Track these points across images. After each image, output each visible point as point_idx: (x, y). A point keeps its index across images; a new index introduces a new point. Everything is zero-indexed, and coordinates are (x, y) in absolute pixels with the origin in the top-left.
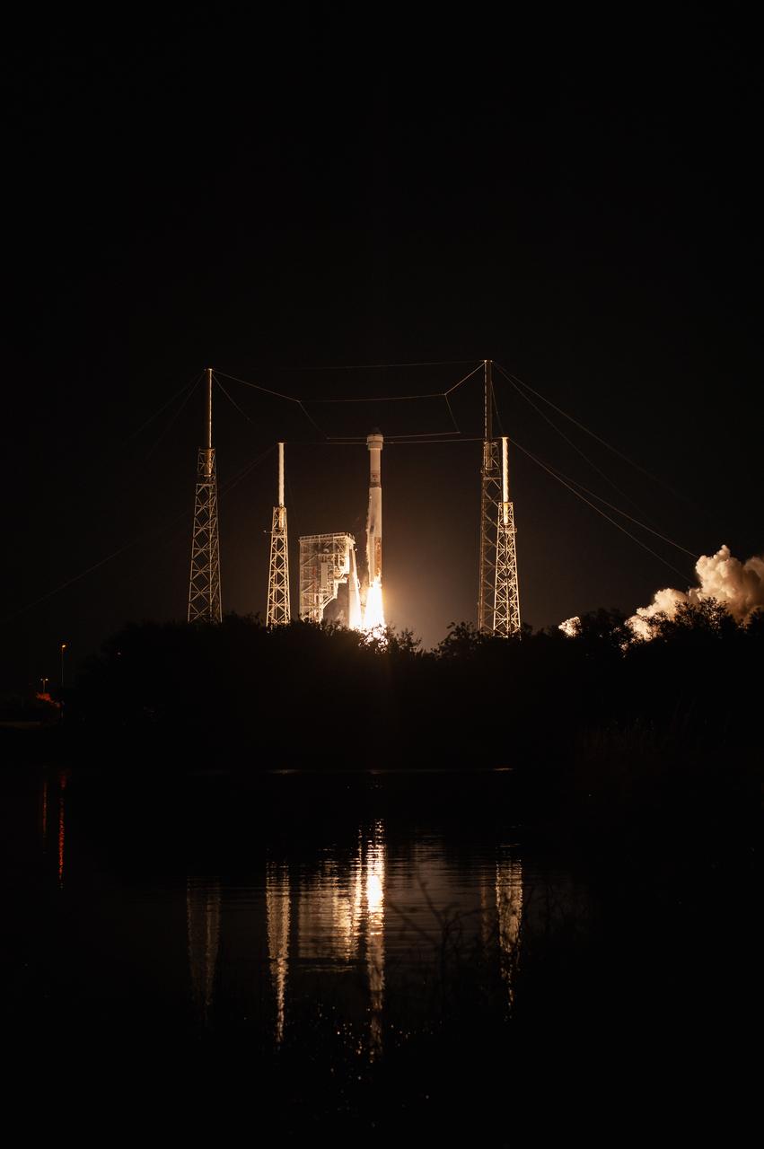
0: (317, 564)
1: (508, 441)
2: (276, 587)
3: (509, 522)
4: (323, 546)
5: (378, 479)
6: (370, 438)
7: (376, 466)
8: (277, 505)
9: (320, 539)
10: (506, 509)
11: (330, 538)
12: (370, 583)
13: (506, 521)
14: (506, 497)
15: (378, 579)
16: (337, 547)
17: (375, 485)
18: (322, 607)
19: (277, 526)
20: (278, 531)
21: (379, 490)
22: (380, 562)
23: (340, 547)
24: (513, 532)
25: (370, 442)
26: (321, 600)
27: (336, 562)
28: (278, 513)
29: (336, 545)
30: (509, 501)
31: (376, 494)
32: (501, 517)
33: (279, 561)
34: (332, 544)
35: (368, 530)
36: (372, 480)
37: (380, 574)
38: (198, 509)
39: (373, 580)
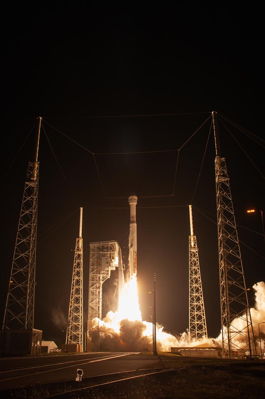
0: (99, 258)
1: (192, 207)
2: (76, 278)
3: (195, 245)
4: (103, 247)
5: (135, 219)
6: (130, 197)
7: (133, 212)
8: (78, 237)
9: (101, 244)
10: (192, 239)
11: (107, 243)
12: (131, 277)
13: (192, 245)
14: (192, 233)
15: (135, 274)
16: (111, 248)
17: (133, 222)
18: (102, 282)
19: (78, 247)
20: (78, 250)
21: (135, 225)
22: (136, 265)
23: (112, 248)
24: (197, 250)
25: (130, 199)
26: (101, 278)
27: (110, 257)
28: (78, 241)
29: (110, 247)
30: (194, 235)
31: (134, 227)
32: (190, 243)
33: (79, 264)
34: (108, 247)
35: (129, 245)
36: (131, 219)
37: (136, 272)
38: (25, 199)
39: (132, 275)
